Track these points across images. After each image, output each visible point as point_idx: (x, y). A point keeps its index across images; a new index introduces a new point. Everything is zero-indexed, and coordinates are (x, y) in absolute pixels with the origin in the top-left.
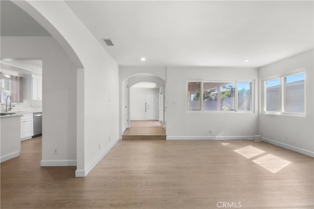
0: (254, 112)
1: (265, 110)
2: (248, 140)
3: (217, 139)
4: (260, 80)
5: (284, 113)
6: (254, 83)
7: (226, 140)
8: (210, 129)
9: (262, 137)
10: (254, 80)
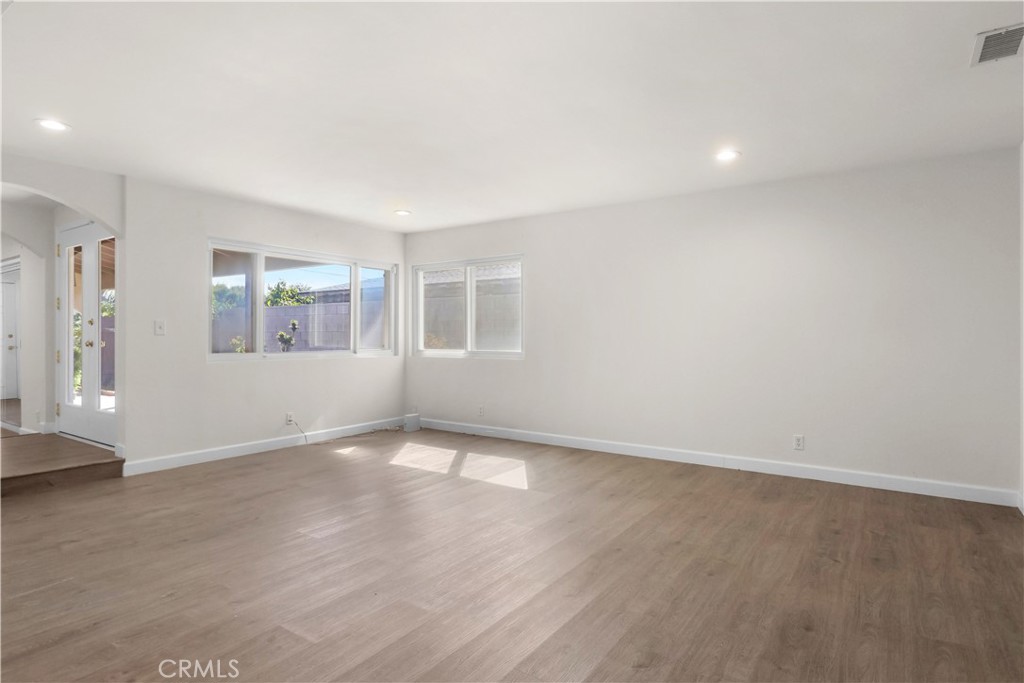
0: (396, 354)
1: (421, 346)
2: (387, 430)
3: (310, 442)
4: (410, 267)
5: (472, 353)
6: (397, 275)
7: (334, 440)
8: (289, 413)
9: (419, 416)
10: (396, 265)
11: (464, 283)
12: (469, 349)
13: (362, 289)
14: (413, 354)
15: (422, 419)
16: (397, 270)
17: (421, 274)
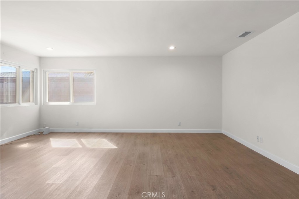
0: (36, 104)
1: (47, 101)
2: (34, 135)
4: (42, 70)
5: (73, 103)
9: (49, 128)
10: (36, 69)
11: (69, 77)
12: (71, 102)
13: (22, 77)
14: (44, 104)
15: (50, 129)
16: (37, 71)
17: (47, 73)
